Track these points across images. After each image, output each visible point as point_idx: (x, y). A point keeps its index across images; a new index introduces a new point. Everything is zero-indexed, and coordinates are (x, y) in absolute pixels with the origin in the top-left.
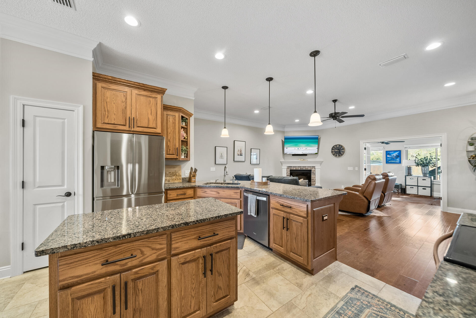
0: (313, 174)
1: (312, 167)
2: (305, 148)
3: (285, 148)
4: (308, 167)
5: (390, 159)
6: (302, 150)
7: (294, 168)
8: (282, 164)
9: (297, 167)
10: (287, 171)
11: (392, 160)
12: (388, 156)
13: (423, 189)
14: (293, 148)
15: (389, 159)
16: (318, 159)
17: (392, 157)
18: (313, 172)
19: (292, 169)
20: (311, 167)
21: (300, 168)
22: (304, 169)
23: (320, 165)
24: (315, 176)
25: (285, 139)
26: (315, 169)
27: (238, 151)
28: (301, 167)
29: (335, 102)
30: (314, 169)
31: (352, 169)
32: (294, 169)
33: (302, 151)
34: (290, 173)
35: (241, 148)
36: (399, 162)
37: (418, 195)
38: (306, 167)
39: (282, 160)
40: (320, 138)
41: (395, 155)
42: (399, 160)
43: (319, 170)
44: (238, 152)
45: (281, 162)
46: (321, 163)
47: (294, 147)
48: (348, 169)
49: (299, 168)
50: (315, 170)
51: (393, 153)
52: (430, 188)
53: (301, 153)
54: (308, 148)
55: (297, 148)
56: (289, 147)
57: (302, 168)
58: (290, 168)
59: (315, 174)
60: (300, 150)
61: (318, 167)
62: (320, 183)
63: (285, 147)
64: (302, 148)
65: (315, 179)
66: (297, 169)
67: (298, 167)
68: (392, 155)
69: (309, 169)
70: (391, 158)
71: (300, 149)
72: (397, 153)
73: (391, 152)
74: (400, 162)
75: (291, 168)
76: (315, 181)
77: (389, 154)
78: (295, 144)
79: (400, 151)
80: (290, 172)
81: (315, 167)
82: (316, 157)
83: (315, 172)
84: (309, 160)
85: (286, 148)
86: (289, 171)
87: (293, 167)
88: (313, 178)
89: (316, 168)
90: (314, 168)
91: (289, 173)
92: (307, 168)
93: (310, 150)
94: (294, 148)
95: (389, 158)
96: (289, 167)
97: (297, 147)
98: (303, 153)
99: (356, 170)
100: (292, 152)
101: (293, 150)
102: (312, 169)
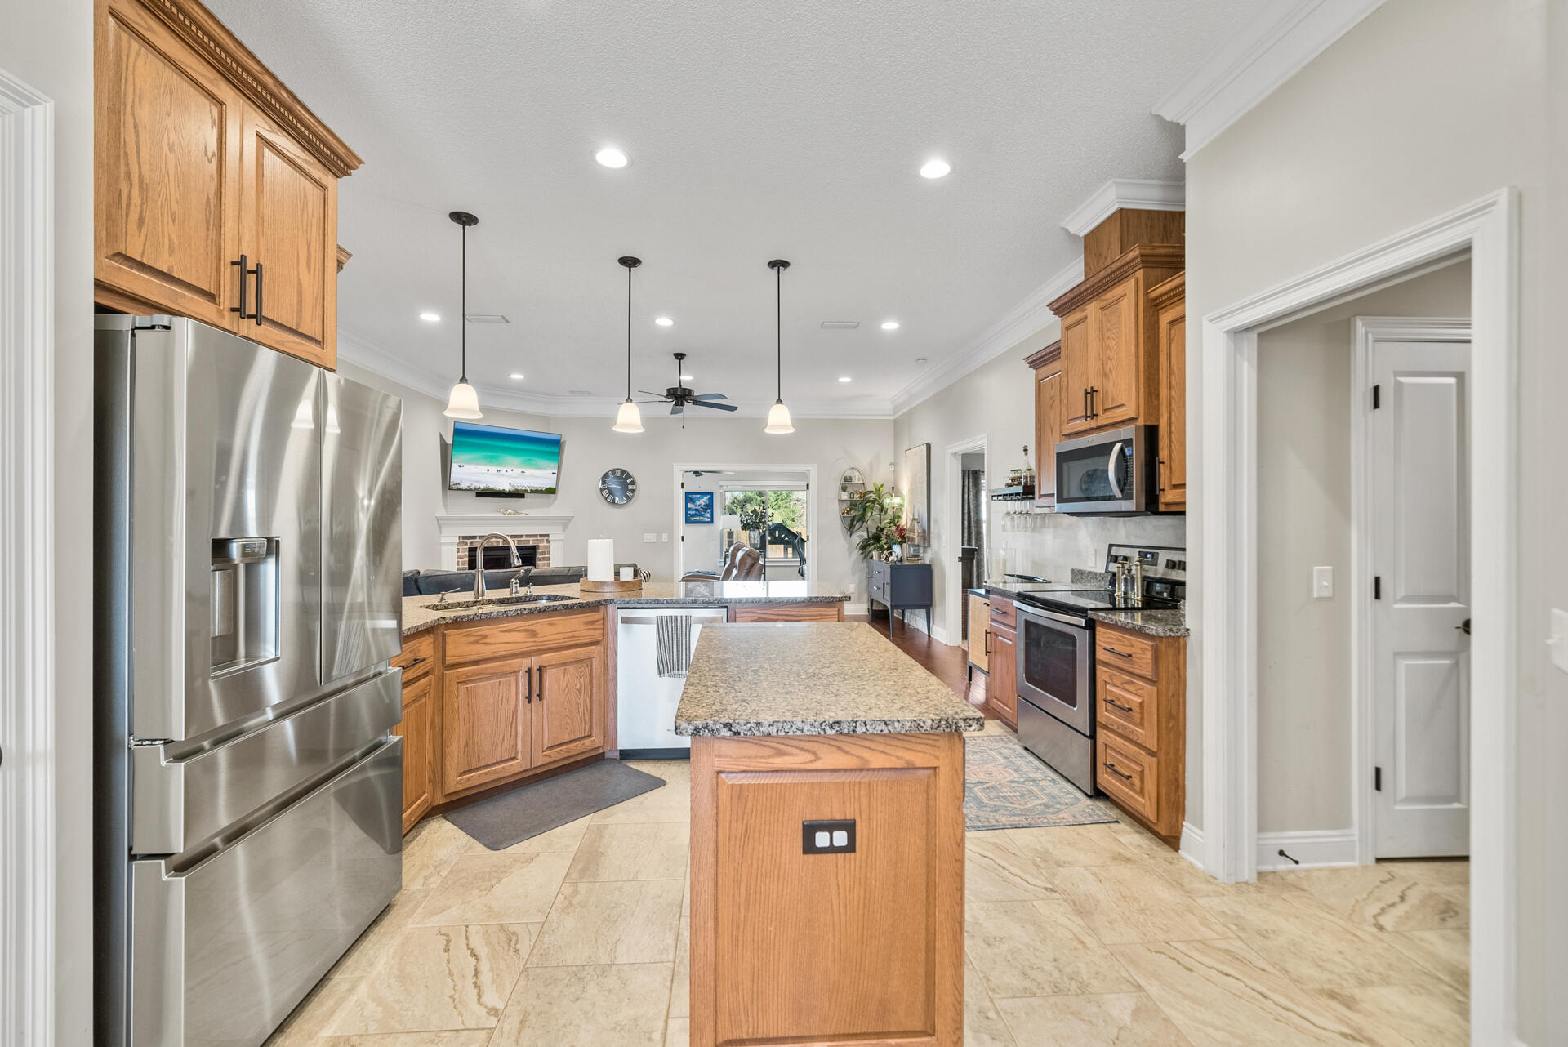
0: (543, 559)
1: (541, 536)
2: (521, 470)
3: (455, 468)
4: (527, 536)
5: (694, 512)
6: (510, 477)
7: (484, 542)
8: (440, 528)
10: (460, 554)
11: (697, 515)
12: (690, 505)
14: (483, 468)
15: (691, 512)
16: (558, 509)
17: (697, 508)
18: (543, 553)
19: (477, 543)
20: (536, 536)
22: (516, 542)
23: (564, 531)
25: (458, 432)
26: (548, 541)
29: (680, 360)
30: (545, 544)
31: (656, 538)
32: (484, 545)
33: (510, 481)
34: (469, 560)
36: (709, 520)
38: (522, 536)
39: (442, 513)
40: (564, 442)
41: (703, 504)
42: (709, 515)
43: (561, 544)
45: (438, 521)
46: (565, 522)
47: (486, 465)
48: (645, 537)
49: (498, 542)
50: (548, 547)
51: (699, 499)
53: (507, 488)
54: (529, 471)
55: (493, 469)
56: (470, 462)
57: (509, 539)
58: (469, 541)
59: (548, 559)
60: (503, 475)
61: (556, 534)
63: (455, 462)
64: (509, 470)
66: (495, 545)
68: (698, 503)
69: (531, 544)
70: (696, 510)
71: (503, 471)
72: (706, 499)
73: (694, 496)
74: (712, 522)
75: (471, 543)
77: (693, 501)
78: (489, 454)
79: (712, 494)
80: (469, 556)
81: (548, 535)
82: (552, 504)
83: (549, 553)
84: (533, 513)
85: (460, 466)
86: (467, 553)
87: (480, 537)
89: (551, 538)
90: (545, 539)
91: (467, 559)
92: (524, 538)
93: (532, 476)
94: (485, 468)
95: (691, 509)
96: (464, 538)
97: (496, 465)
98: (513, 486)
99: (664, 541)
100: (477, 482)
101: (482, 474)
102: (540, 543)
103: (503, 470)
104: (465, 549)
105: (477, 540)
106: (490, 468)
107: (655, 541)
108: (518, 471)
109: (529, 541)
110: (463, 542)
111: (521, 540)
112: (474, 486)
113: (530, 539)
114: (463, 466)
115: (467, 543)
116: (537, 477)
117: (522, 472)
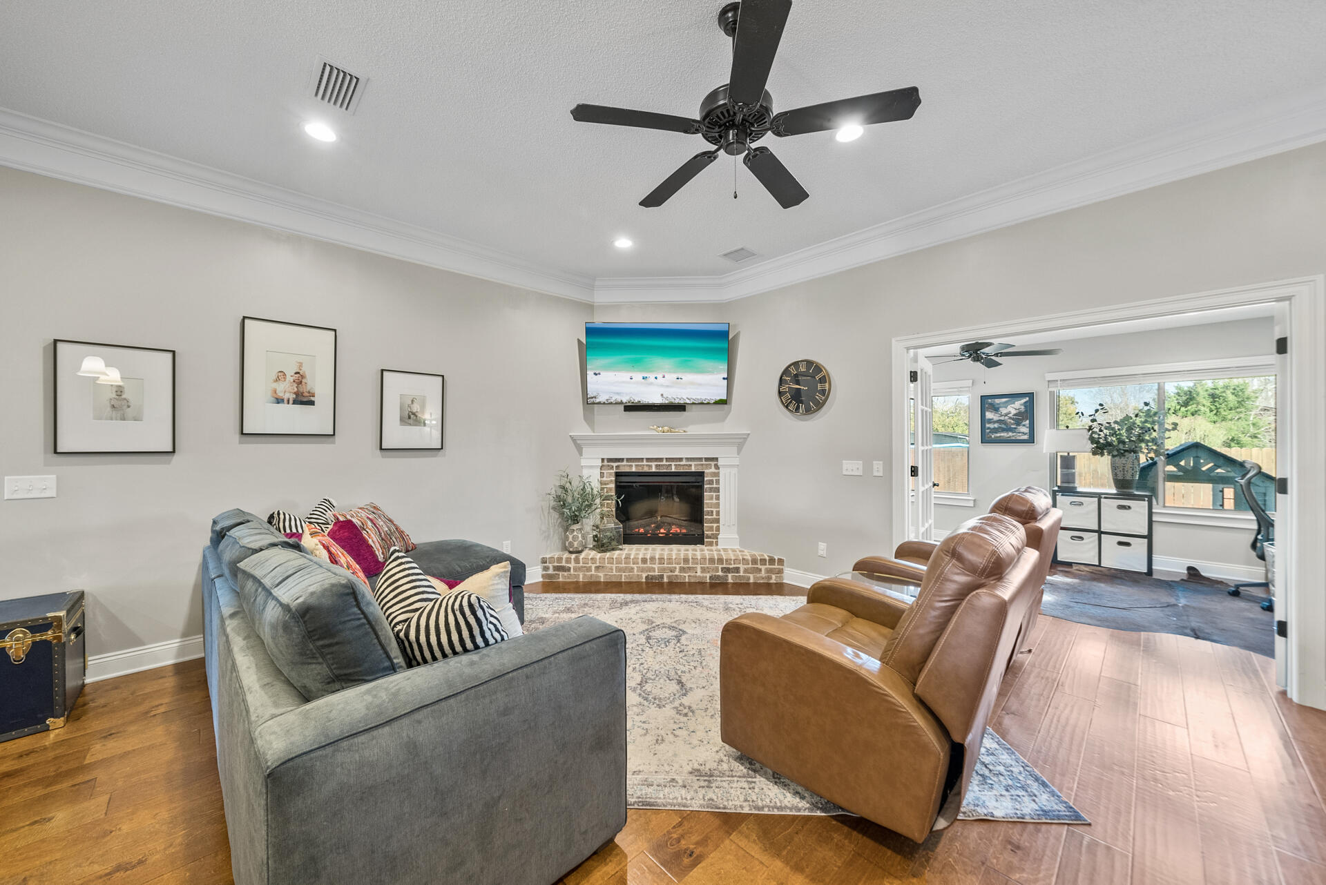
0: (711, 490)
1: (707, 459)
2: (675, 376)
3: (590, 374)
4: (688, 459)
5: (996, 425)
6: (662, 386)
7: (632, 466)
8: (579, 449)
9: (645, 463)
10: (605, 479)
11: (1004, 430)
12: (989, 415)
13: (1120, 543)
14: (623, 376)
15: (992, 426)
16: (730, 425)
17: (1002, 418)
18: (711, 482)
19: (625, 467)
20: (700, 459)
21: (656, 466)
22: (673, 467)
23: (738, 452)
24: (718, 498)
25: (591, 331)
26: (717, 467)
27: (277, 380)
28: (662, 460)
30: (713, 470)
31: (861, 468)
32: (634, 470)
33: (662, 390)
34: (617, 487)
35: (301, 364)
36: (1026, 437)
37: (1099, 566)
38: (681, 459)
39: (582, 430)
40: (736, 337)
41: (1014, 412)
42: (1026, 430)
43: (735, 471)
44: (275, 385)
45: (575, 441)
46: (740, 442)
47: (628, 371)
48: (845, 467)
49: (650, 466)
50: (717, 475)
51: (1006, 405)
52: (1146, 540)
53: (658, 400)
54: (688, 377)
55: (638, 377)
56: (608, 368)
57: (664, 463)
58: (615, 464)
59: (718, 490)
60: (651, 384)
61: (727, 456)
62: (735, 528)
63: (591, 369)
64: (660, 376)
65: (718, 513)
66: (646, 469)
67: (648, 460)
68: (1004, 411)
69: (693, 469)
70: (999, 421)
71: (652, 379)
72: (1019, 404)
73: (997, 401)
74: (1031, 440)
75: (618, 467)
76: (717, 521)
77: (995, 409)
78: (633, 356)
79: (1031, 395)
80: (616, 482)
81: (716, 459)
82: (723, 419)
83: (718, 482)
84: (693, 430)
85: (596, 374)
86: (614, 479)
87: (629, 460)
88: (711, 505)
89: (720, 463)
90: (713, 463)
91: (613, 486)
92: (684, 462)
93: (692, 383)
94: (628, 375)
95: (990, 421)
96: (610, 460)
97: (641, 371)
98: (667, 398)
99: (876, 474)
100: (618, 394)
101: (623, 382)
102: (707, 468)
103: (651, 376)
104: (610, 474)
105: (625, 463)
106: (633, 375)
107: (860, 473)
108: (671, 377)
109: (691, 465)
110: (609, 466)
111: (679, 465)
112: (614, 399)
113: (693, 463)
114: (599, 374)
115: (613, 467)
116: (700, 385)
117: (678, 379)
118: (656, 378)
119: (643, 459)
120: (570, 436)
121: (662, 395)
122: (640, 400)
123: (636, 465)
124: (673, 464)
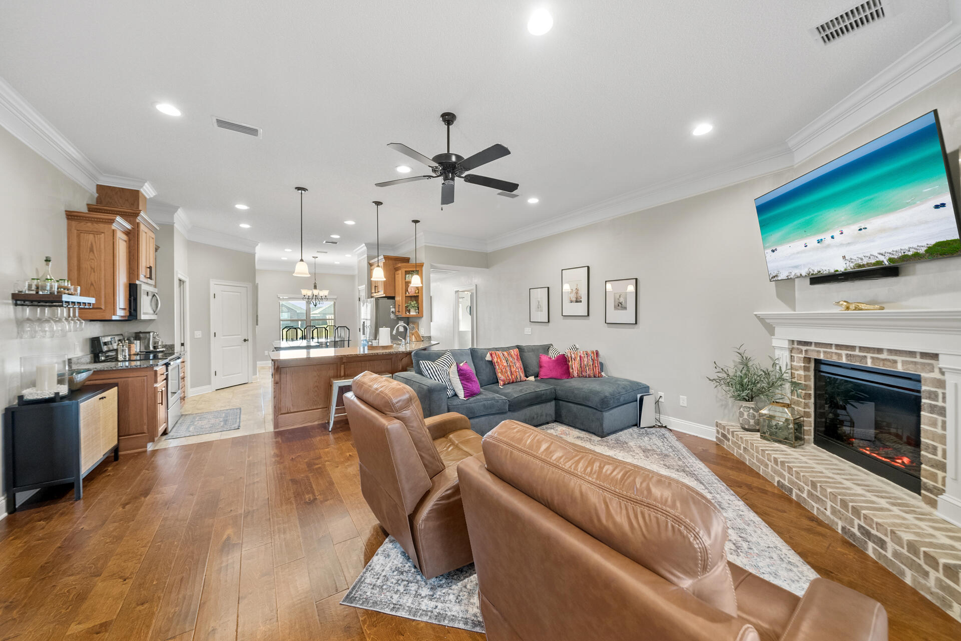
0: (933, 409)
2: (856, 227)
3: (769, 253)
4: (891, 351)
6: (842, 245)
7: (819, 352)
8: (771, 330)
9: (834, 350)
10: (795, 363)
14: (797, 246)
18: (932, 395)
20: (912, 354)
21: (848, 356)
26: (938, 370)
28: (853, 348)
30: (933, 374)
33: (845, 253)
35: (577, 285)
38: (880, 351)
49: (840, 355)
50: (942, 384)
53: (841, 266)
54: (875, 223)
55: (812, 241)
57: (857, 353)
58: (804, 348)
59: (943, 412)
60: (828, 246)
61: (953, 353)
64: (836, 234)
66: (835, 359)
67: (838, 346)
69: (900, 369)
71: (830, 240)
76: (944, 466)
80: (814, 370)
81: (935, 356)
85: (772, 250)
87: (817, 344)
89: (943, 363)
90: (932, 362)
93: (883, 230)
94: (802, 242)
98: (851, 260)
100: (796, 267)
101: (798, 253)
102: (923, 370)
103: (827, 237)
105: (813, 348)
106: (807, 241)
108: (851, 230)
109: (895, 362)
110: (798, 349)
111: (878, 358)
112: (793, 274)
113: (899, 359)
114: (776, 250)
115: (802, 351)
116: (896, 228)
117: (860, 230)
118: (833, 237)
119: (831, 344)
120: (756, 315)
121: (844, 257)
122: (819, 270)
123: (825, 352)
124: (869, 355)
